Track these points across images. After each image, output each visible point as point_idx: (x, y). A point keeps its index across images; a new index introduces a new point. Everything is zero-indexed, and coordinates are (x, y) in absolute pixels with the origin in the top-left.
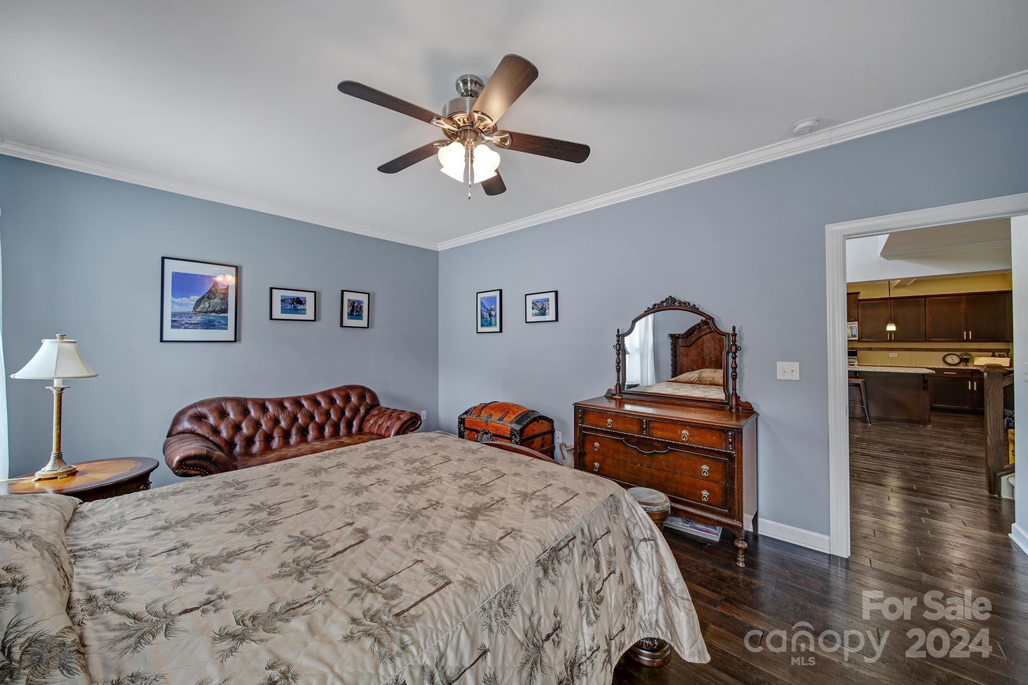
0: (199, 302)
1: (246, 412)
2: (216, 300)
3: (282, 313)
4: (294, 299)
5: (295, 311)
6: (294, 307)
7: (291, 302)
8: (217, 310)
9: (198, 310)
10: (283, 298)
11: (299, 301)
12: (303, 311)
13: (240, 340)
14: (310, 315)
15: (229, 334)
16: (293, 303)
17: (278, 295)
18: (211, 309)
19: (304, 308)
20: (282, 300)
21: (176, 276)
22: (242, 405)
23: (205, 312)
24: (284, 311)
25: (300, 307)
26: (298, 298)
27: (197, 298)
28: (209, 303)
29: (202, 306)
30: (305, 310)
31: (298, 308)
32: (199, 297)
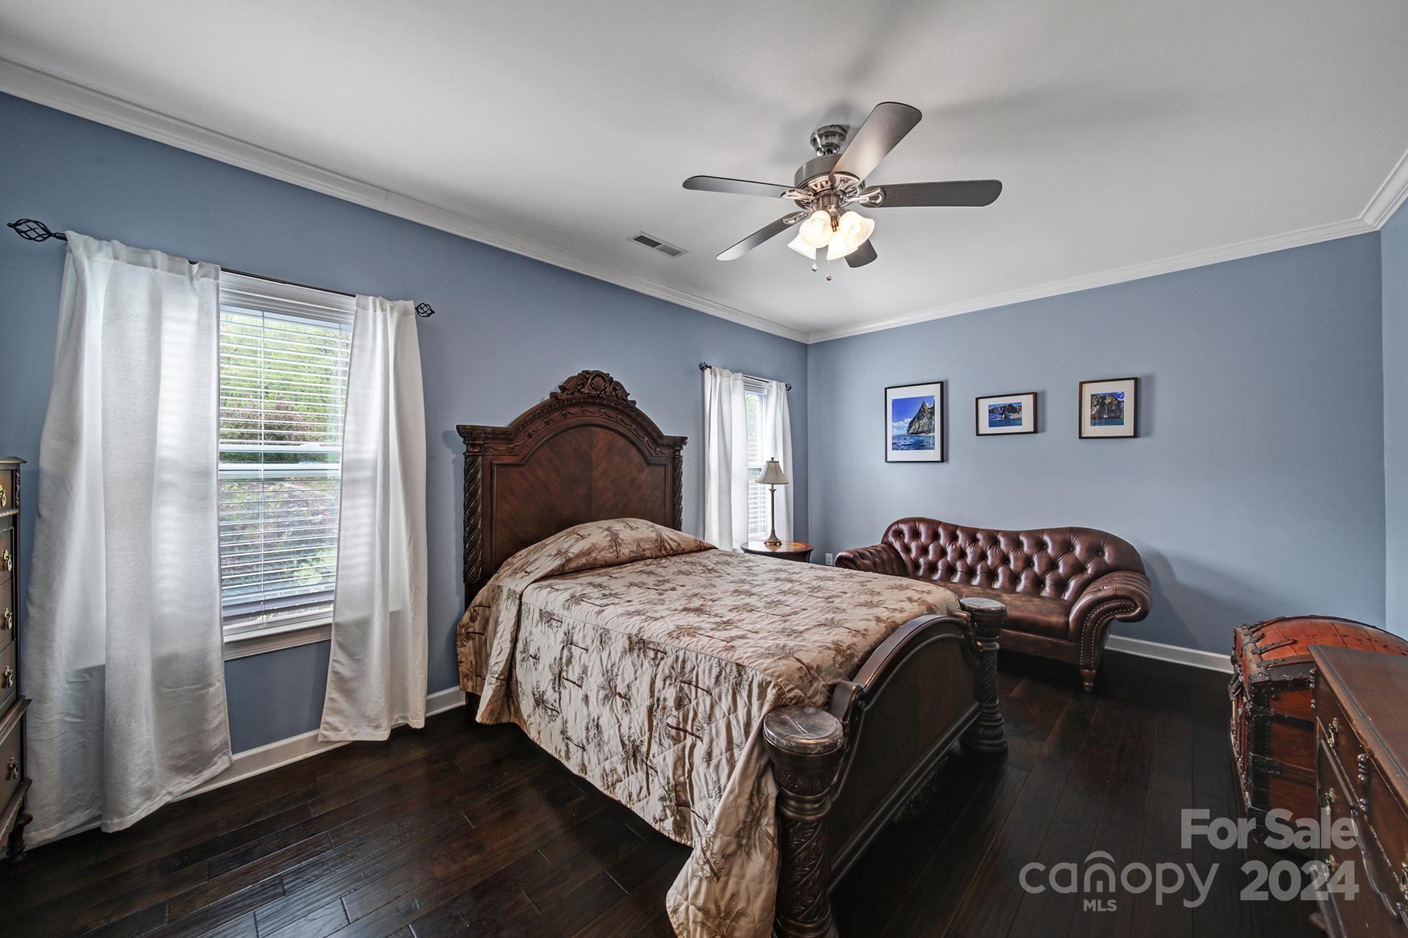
0: (910, 426)
1: (935, 536)
2: (924, 421)
3: (990, 426)
4: (1005, 407)
5: (1008, 422)
6: (1005, 417)
7: (1001, 412)
8: (925, 430)
9: (910, 432)
10: (991, 408)
11: (1013, 409)
12: (1018, 422)
13: (947, 460)
14: (1027, 425)
15: (935, 454)
16: (1004, 412)
17: (985, 405)
18: (920, 430)
19: (1019, 416)
20: (990, 411)
21: (895, 402)
22: (933, 525)
23: (916, 434)
24: (992, 424)
25: (1013, 416)
26: (1010, 405)
27: (909, 420)
28: (919, 424)
29: (913, 427)
30: (1020, 419)
31: (1011, 417)
32: (911, 419)
